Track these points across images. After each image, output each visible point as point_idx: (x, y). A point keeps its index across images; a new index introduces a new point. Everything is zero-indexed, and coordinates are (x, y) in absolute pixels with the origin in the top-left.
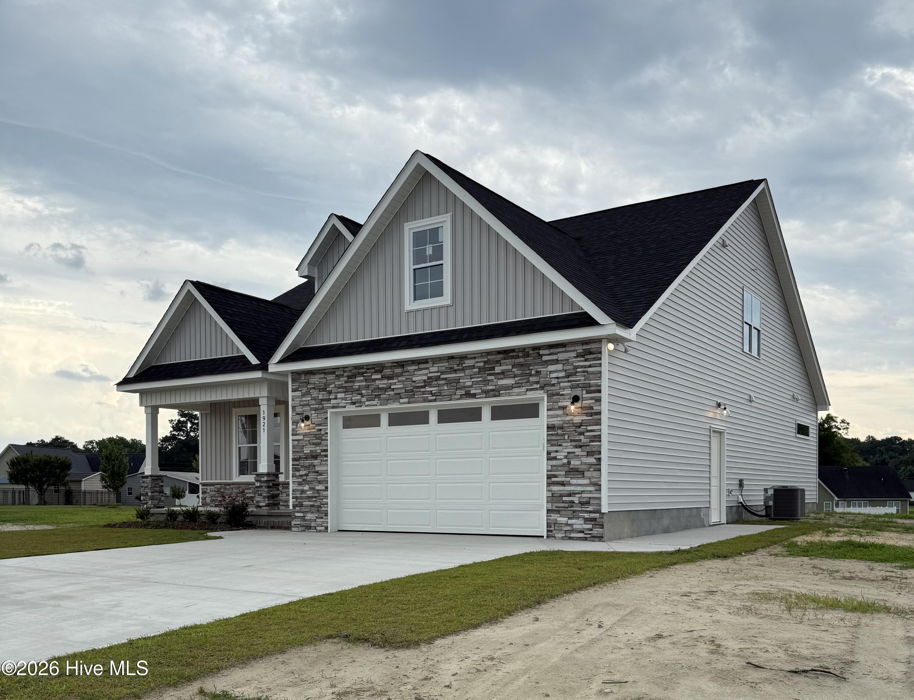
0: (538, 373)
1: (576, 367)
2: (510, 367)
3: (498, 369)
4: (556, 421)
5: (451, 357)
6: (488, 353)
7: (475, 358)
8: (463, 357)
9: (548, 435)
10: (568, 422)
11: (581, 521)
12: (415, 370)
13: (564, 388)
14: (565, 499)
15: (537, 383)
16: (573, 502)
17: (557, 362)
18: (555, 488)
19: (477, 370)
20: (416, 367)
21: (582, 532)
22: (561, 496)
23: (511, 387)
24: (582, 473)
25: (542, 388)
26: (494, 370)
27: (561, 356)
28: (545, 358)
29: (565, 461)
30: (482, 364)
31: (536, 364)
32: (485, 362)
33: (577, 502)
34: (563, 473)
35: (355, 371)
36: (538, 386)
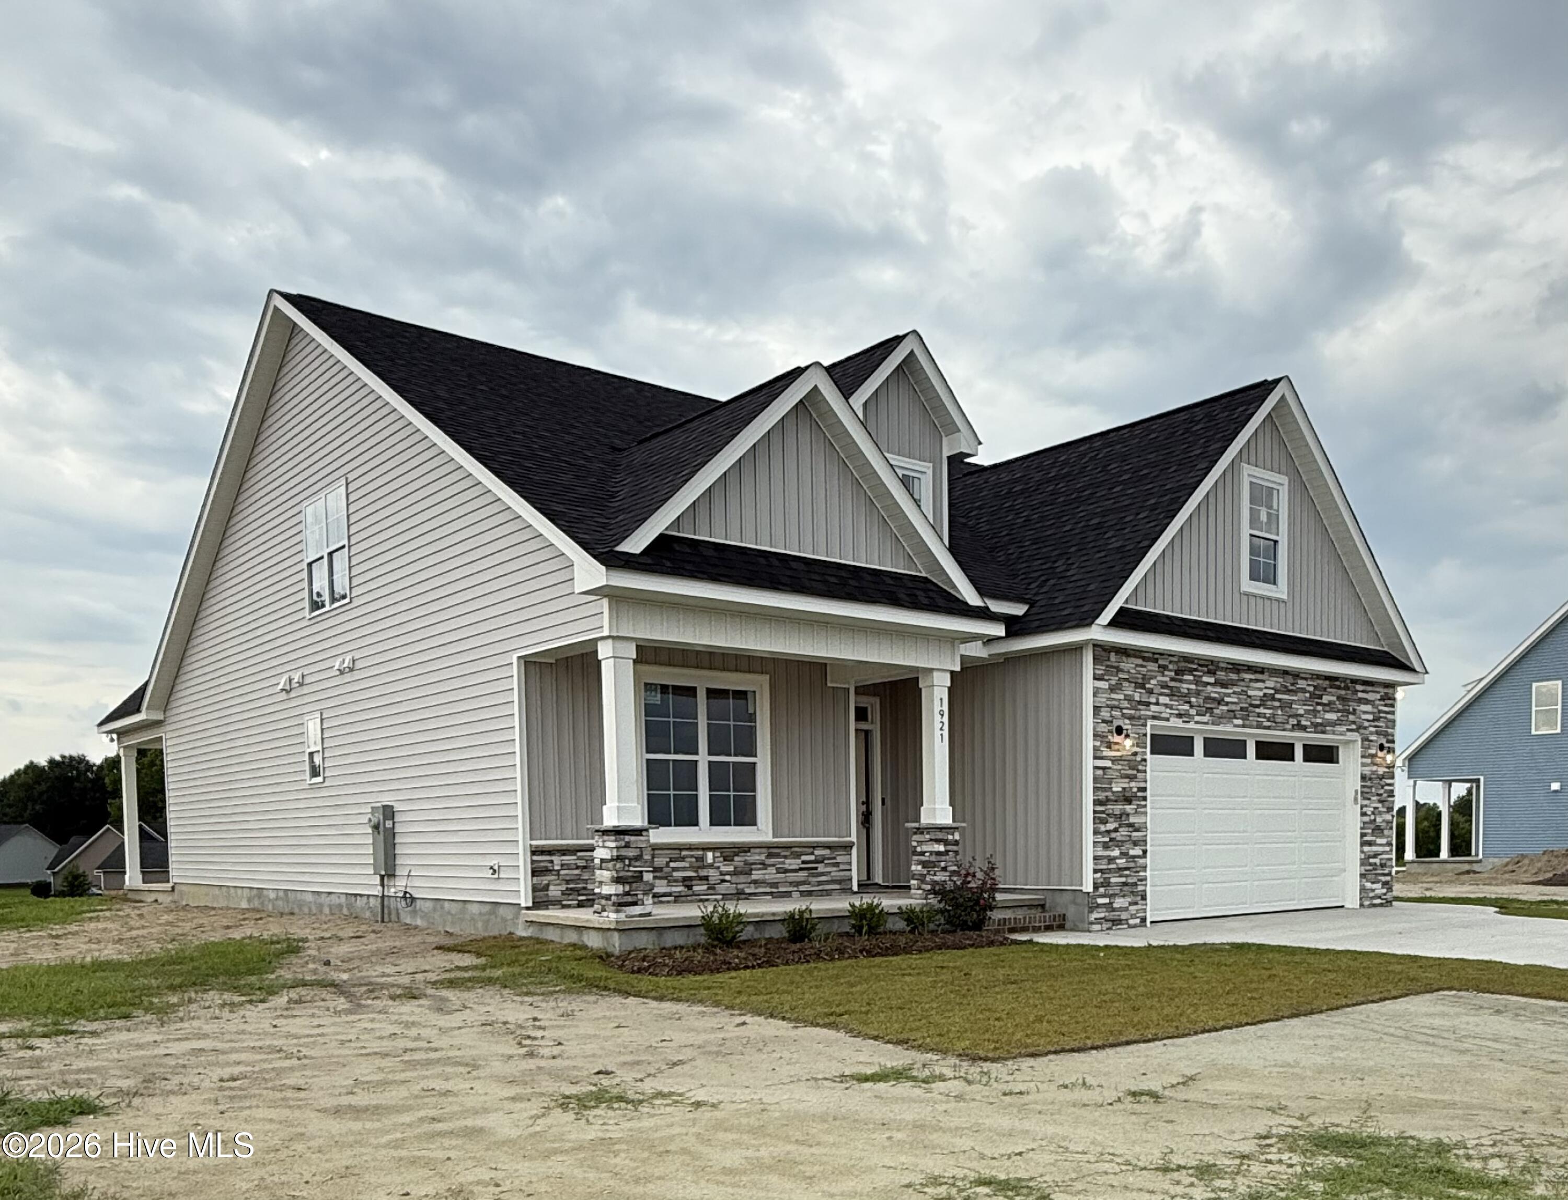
0: (1354, 712)
1: (1380, 712)
2: (1334, 698)
3: (1325, 699)
4: (1367, 771)
5: (1285, 672)
6: (1317, 676)
7: (1306, 679)
8: (1296, 675)
9: (1362, 786)
10: (1373, 772)
11: (1379, 886)
12: (1251, 680)
13: (1371, 733)
14: (1372, 860)
15: (1354, 723)
16: (1375, 864)
17: (1367, 701)
18: (1366, 849)
19: (1308, 695)
20: (1252, 677)
21: (1380, 897)
22: (1370, 857)
23: (1333, 724)
24: (1382, 830)
25: (1357, 730)
26: (1321, 698)
27: (1370, 696)
28: (1360, 695)
29: (1373, 817)
30: (1311, 689)
31: (1354, 701)
32: (1315, 686)
33: (1378, 864)
34: (1370, 831)
35: (1183, 664)
36: (1354, 727)
